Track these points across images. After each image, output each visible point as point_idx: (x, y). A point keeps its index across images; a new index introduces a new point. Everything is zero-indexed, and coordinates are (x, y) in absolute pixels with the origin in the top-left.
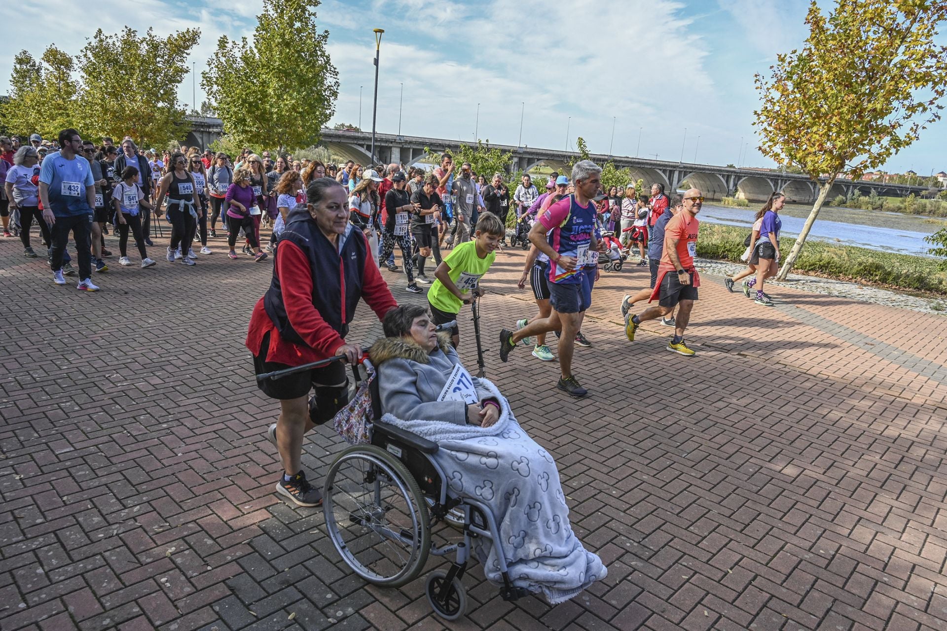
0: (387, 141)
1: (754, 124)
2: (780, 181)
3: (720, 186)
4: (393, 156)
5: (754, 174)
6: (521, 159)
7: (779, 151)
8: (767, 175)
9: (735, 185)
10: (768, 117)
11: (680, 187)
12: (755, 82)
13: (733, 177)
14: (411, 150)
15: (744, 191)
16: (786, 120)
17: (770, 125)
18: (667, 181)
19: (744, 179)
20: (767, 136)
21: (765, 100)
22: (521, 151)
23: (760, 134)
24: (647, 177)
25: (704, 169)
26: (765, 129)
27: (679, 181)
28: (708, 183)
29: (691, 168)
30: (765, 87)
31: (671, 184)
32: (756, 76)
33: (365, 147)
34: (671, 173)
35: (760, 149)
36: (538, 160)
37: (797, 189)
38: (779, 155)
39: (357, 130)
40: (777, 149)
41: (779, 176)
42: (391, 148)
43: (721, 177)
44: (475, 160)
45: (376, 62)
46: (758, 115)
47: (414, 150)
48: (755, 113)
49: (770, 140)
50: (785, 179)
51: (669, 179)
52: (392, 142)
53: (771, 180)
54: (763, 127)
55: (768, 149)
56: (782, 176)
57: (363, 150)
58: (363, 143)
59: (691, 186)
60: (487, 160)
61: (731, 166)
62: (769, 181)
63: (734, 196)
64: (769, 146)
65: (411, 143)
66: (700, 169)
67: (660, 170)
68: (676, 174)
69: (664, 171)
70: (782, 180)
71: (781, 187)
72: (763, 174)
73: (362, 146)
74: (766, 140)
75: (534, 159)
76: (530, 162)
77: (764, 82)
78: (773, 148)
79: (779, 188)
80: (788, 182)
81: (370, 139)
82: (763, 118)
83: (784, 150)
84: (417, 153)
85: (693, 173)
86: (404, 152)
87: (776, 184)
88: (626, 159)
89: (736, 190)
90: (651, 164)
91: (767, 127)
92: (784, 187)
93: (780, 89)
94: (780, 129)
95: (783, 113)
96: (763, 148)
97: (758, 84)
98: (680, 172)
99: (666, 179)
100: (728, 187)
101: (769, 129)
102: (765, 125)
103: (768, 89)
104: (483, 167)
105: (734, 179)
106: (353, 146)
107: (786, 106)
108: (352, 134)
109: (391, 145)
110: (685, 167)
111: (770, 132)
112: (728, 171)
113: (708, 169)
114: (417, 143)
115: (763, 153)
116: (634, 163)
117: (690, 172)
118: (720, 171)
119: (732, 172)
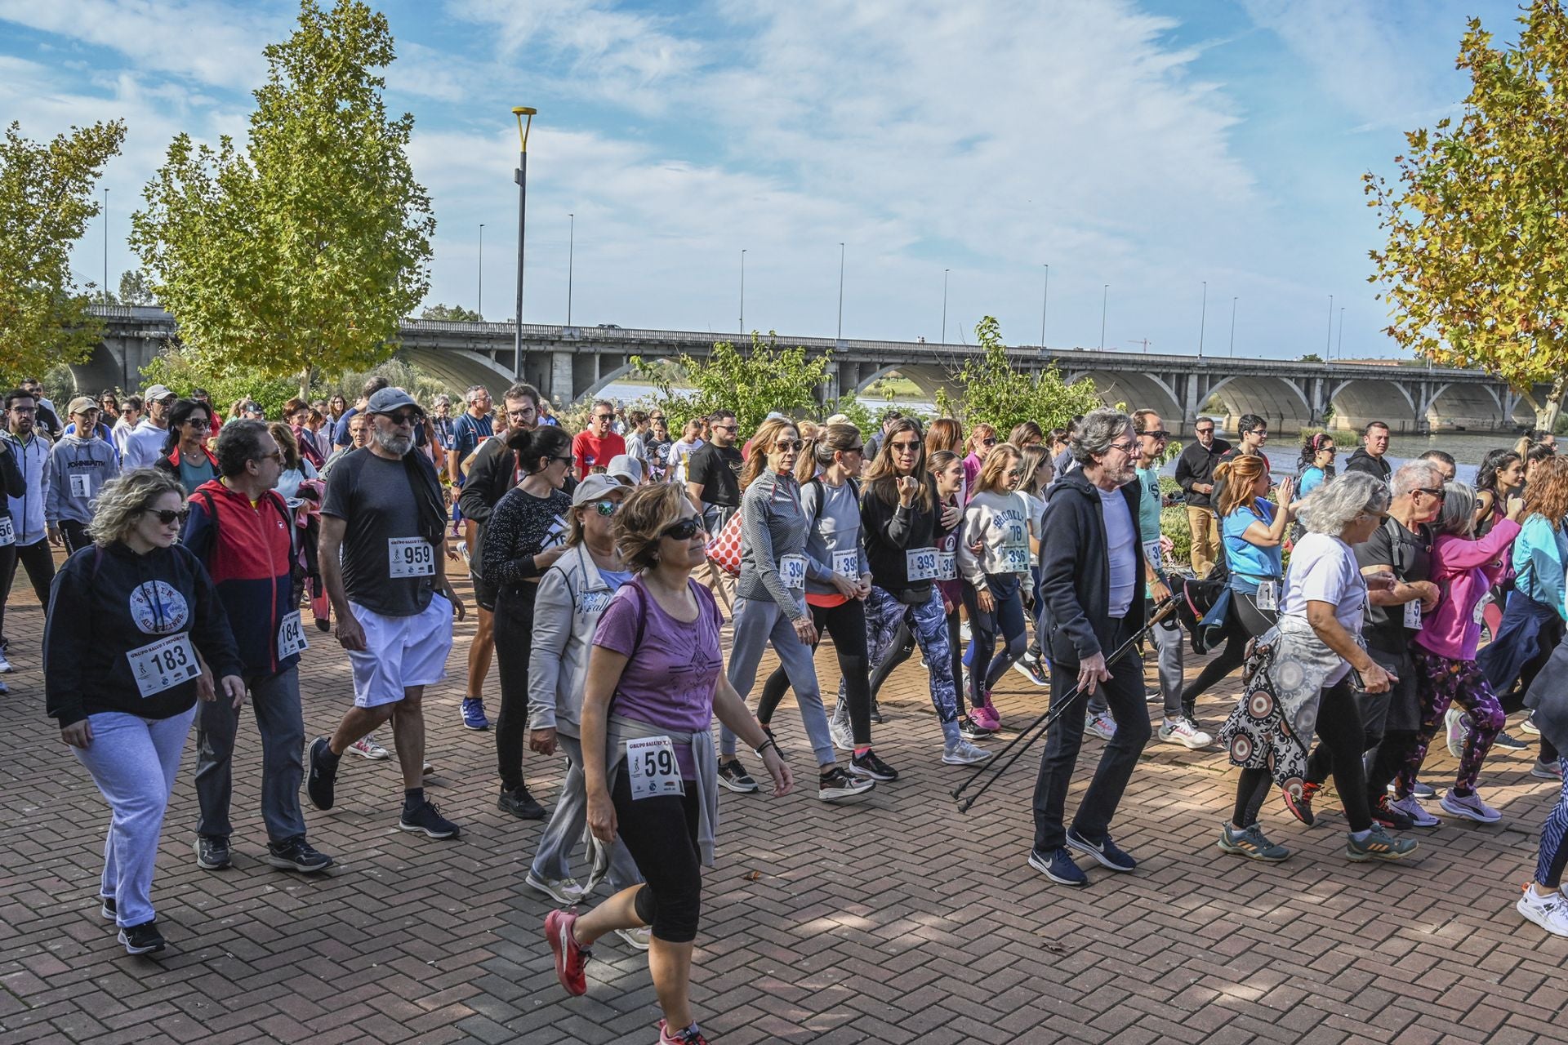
0: (541, 340)
1: (1372, 279)
2: (1423, 387)
3: (1293, 401)
4: (557, 372)
5: (1365, 373)
6: (844, 367)
7: (1437, 336)
8: (1393, 374)
9: (1326, 399)
10: (1401, 263)
11: (1204, 410)
12: (1367, 191)
13: (1319, 383)
14: (597, 359)
15: (1347, 412)
16: (1443, 268)
17: (1407, 279)
18: (1175, 399)
19: (1343, 385)
20: (1403, 305)
21: (1391, 227)
22: (844, 348)
23: (1388, 300)
24: (1128, 391)
25: (1255, 368)
26: (1399, 290)
27: (1200, 397)
28: (1266, 397)
29: (1225, 367)
30: (1390, 201)
31: (1183, 404)
32: (1366, 178)
33: (493, 354)
34: (1182, 380)
35: (1392, 331)
36: (883, 365)
38: (1436, 342)
40: (1430, 331)
41: (1420, 375)
42: (551, 354)
43: (1292, 384)
45: (521, 177)
46: (1380, 260)
47: (603, 357)
48: (1373, 255)
49: (1413, 313)
50: (1434, 382)
51: (1178, 393)
52: (554, 343)
53: (1405, 384)
54: (1393, 285)
55: (1410, 333)
56: (1427, 375)
57: (488, 362)
58: (488, 346)
59: (1228, 406)
61: (1313, 359)
62: (1400, 387)
64: (1411, 326)
65: (596, 340)
66: (1245, 368)
67: (1157, 374)
68: (1193, 383)
69: (1166, 377)
70: (1428, 384)
71: (1428, 399)
72: (1385, 373)
73: (486, 353)
74: (1403, 312)
75: (874, 364)
77: (1385, 191)
78: (1423, 330)
79: (1423, 402)
80: (1442, 388)
81: (504, 338)
82: (1390, 266)
83: (1446, 335)
84: (609, 364)
85: (1231, 379)
86: (580, 363)
87: (1416, 394)
88: (1079, 355)
89: (1329, 411)
90: (1134, 363)
91: (1402, 285)
92: (1433, 398)
94: (1433, 288)
95: (1435, 254)
96: (1398, 330)
97: (1373, 195)
98: (1201, 377)
99: (1171, 393)
100: (1311, 405)
101: (1409, 288)
102: (1398, 280)
103: (1396, 205)
105: (1323, 387)
106: (465, 354)
107: (1439, 240)
108: (461, 328)
109: (552, 349)
110: (1210, 367)
111: (1411, 296)
112: (1306, 371)
113: (1263, 369)
114: (608, 341)
115: (1400, 340)
116: (1097, 362)
117: (1224, 376)
118: (1289, 370)
119: (1317, 371)
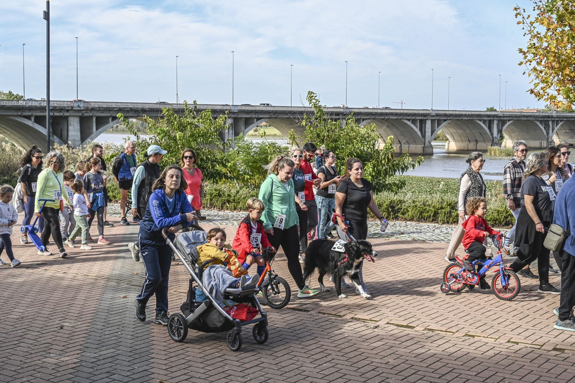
0: (61, 109)
1: (521, 64)
2: (550, 123)
3: (482, 133)
4: (70, 128)
5: (520, 116)
6: (236, 120)
7: (556, 93)
8: (534, 117)
9: (500, 131)
10: (535, 55)
11: (435, 139)
12: (516, 16)
13: (496, 122)
14: (94, 119)
15: (511, 138)
16: (557, 57)
17: (539, 63)
18: (419, 133)
19: (508, 123)
20: (537, 77)
21: (530, 35)
22: (236, 110)
23: (529, 75)
24: (394, 130)
25: (461, 115)
26: (535, 69)
27: (433, 132)
28: (468, 131)
29: (446, 115)
30: (528, 21)
31: (424, 136)
32: (516, 9)
33: (33, 119)
34: (422, 123)
35: (532, 92)
36: (258, 119)
37: (572, 130)
38: (555, 97)
39: (19, 98)
40: (552, 91)
41: (549, 117)
42: (67, 118)
43: (481, 123)
44: (182, 128)
45: (47, 15)
46: (524, 53)
47: (98, 118)
48: (521, 51)
49: (543, 82)
50: (556, 120)
51: (421, 130)
52: (68, 111)
53: (541, 122)
54: (531, 67)
55: (541, 92)
56: (552, 117)
57: (30, 123)
58: (30, 114)
59: (448, 136)
60: (197, 126)
61: (492, 110)
62: (538, 123)
63: (500, 144)
64: (542, 88)
65: (93, 109)
66: (456, 116)
67: (409, 120)
68: (428, 124)
69: (414, 122)
70: (553, 121)
71: (553, 130)
72: (530, 116)
73: (28, 118)
74: (537, 81)
75: (253, 118)
76: (248, 122)
77: (526, 16)
78: (548, 91)
79: (551, 131)
80: (561, 124)
81: (43, 109)
82: (530, 56)
83: (561, 92)
84: (101, 122)
85: (449, 121)
86: (85, 122)
87: (547, 127)
88: (366, 111)
89: (502, 137)
90: (396, 114)
91: (536, 66)
92: (556, 129)
93: (546, 23)
94: (553, 68)
95: (553, 49)
96: (535, 91)
97: (520, 18)
98: (433, 121)
99: (417, 130)
100: (492, 134)
101: (539, 68)
102: (534, 63)
103: (532, 23)
104: (192, 135)
105: (498, 125)
106: (16, 119)
107: (555, 42)
108: (15, 103)
109: (67, 114)
110: (437, 115)
111: (541, 72)
112: (488, 116)
113: (466, 115)
114: (100, 109)
115: (536, 96)
116: (376, 114)
117: (445, 120)
118: (479, 116)
119: (494, 116)
